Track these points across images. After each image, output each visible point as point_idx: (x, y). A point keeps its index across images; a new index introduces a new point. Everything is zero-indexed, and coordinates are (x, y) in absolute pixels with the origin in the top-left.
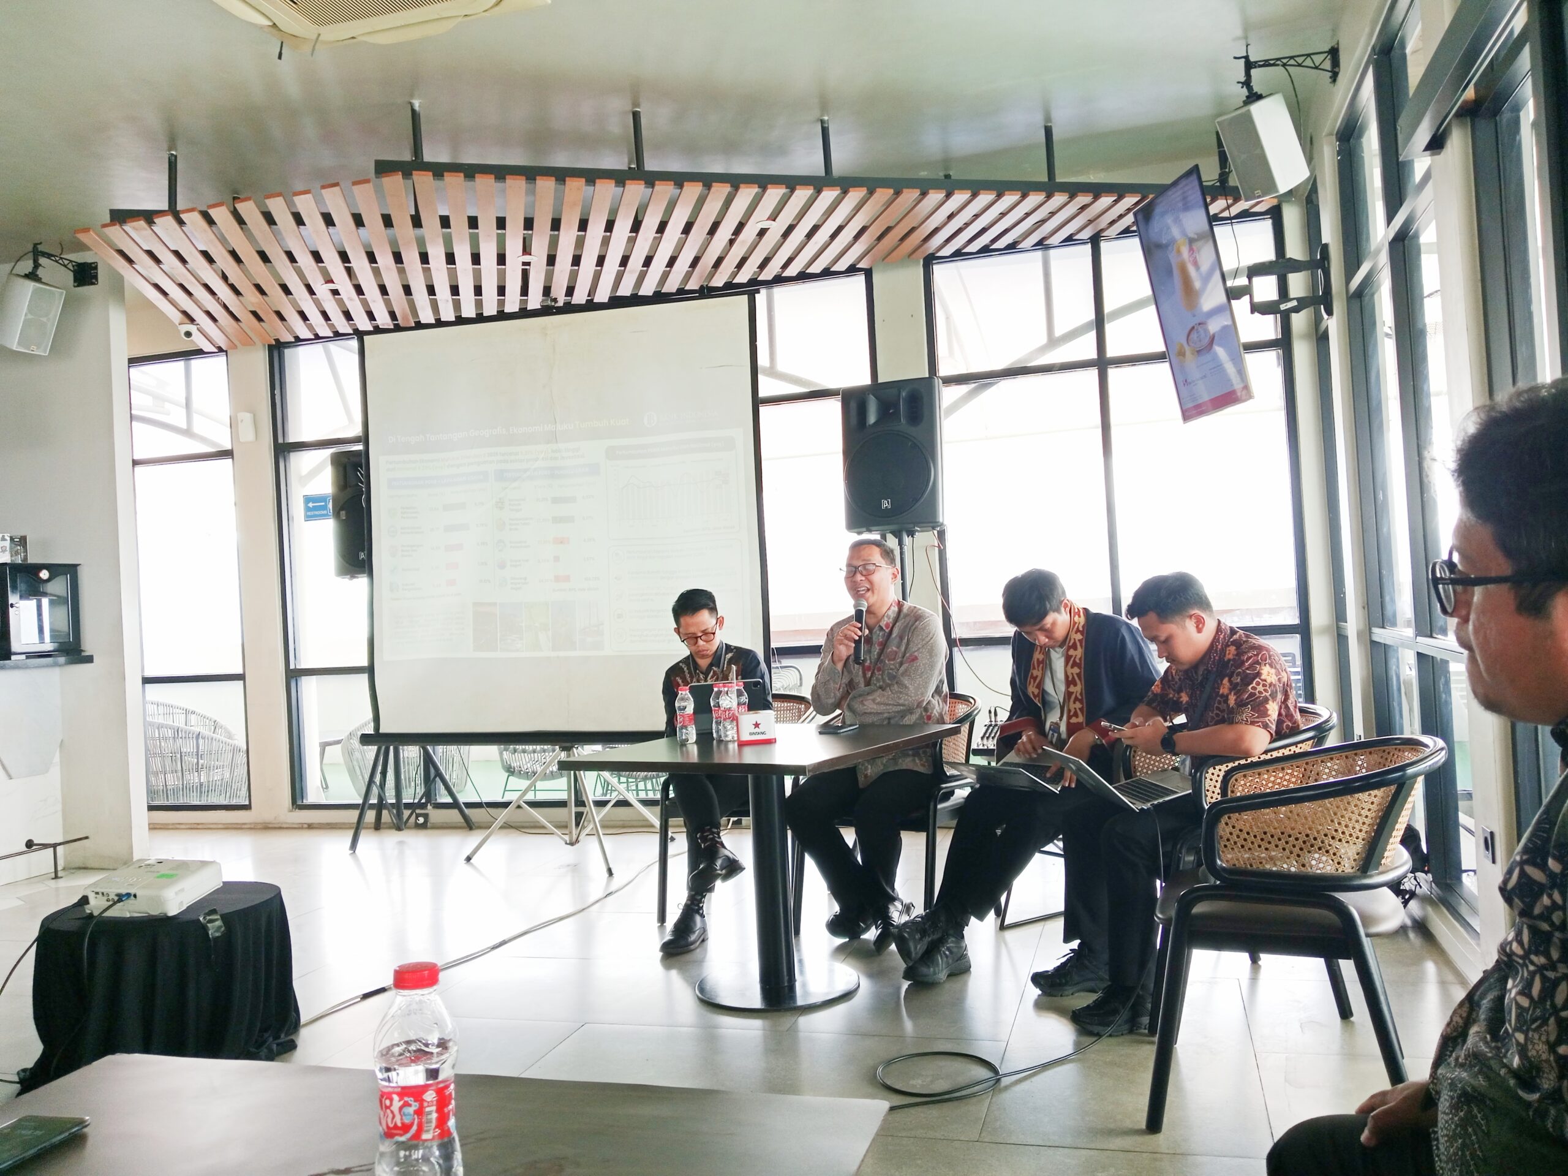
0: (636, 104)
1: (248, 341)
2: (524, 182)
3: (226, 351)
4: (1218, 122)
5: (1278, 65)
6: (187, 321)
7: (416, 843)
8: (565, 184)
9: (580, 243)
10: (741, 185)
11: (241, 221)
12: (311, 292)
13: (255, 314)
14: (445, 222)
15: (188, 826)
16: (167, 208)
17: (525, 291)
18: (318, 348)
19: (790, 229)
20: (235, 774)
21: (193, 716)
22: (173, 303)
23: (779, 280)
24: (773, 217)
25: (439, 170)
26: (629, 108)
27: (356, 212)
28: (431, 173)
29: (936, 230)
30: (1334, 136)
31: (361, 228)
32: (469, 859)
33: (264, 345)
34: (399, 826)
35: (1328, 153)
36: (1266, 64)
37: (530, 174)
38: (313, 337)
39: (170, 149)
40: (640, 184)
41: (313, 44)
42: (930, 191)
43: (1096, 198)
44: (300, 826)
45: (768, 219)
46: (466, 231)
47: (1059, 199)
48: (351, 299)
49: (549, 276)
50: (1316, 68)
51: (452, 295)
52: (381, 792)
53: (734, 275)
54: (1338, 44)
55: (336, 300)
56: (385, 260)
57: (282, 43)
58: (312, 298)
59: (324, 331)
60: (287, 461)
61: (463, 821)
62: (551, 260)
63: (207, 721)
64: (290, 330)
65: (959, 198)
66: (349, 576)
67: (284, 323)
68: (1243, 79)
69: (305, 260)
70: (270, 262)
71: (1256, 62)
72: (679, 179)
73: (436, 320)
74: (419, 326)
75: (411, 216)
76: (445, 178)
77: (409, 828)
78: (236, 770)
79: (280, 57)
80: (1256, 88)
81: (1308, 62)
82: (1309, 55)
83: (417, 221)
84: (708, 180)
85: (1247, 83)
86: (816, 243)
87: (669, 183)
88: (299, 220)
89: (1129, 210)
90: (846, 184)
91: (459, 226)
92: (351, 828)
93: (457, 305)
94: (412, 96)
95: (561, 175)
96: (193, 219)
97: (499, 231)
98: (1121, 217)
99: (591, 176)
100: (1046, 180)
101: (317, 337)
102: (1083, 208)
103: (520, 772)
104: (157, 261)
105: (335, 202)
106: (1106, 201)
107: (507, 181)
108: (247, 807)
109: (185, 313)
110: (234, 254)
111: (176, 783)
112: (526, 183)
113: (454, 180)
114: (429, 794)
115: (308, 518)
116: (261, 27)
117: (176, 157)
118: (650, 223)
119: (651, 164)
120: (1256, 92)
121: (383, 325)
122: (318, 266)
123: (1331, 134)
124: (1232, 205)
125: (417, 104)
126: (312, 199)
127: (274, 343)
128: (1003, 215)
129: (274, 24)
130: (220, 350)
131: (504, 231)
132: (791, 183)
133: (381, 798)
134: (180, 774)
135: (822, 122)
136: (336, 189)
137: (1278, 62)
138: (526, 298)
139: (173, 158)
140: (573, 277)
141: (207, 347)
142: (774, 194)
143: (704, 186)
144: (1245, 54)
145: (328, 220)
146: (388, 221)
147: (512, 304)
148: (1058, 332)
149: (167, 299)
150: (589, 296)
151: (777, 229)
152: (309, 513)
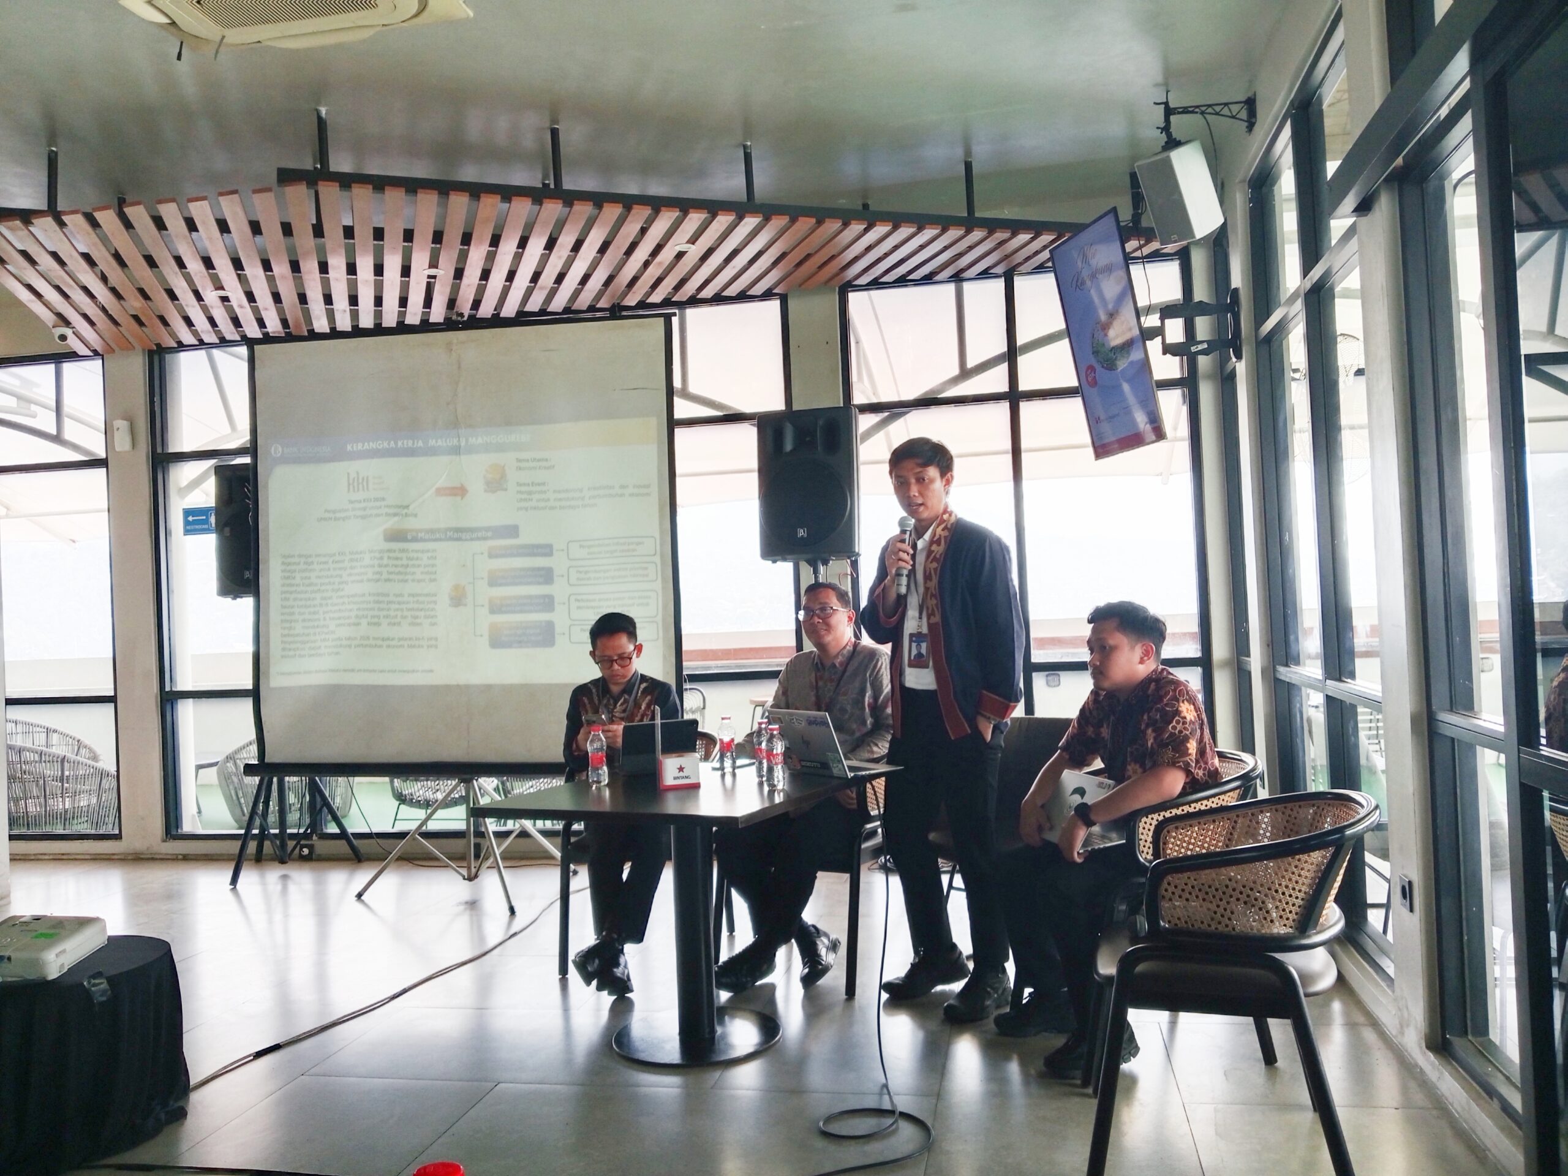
0: (555, 120)
1: (128, 346)
2: (436, 196)
3: (103, 356)
4: (1138, 166)
5: (1197, 113)
6: (61, 323)
7: (302, 879)
8: (479, 200)
9: (491, 257)
10: (663, 208)
11: (128, 225)
12: (199, 297)
13: (136, 318)
14: (349, 232)
15: (51, 857)
16: (46, 209)
17: (428, 302)
18: (202, 354)
19: (710, 252)
20: (103, 798)
21: (55, 736)
22: (47, 305)
23: (694, 301)
24: (693, 240)
25: (346, 181)
26: (547, 124)
27: (255, 219)
28: (338, 184)
29: (856, 259)
30: (1247, 183)
31: (258, 236)
32: (359, 896)
33: (144, 350)
34: (282, 858)
35: (1240, 199)
36: (1185, 111)
37: (444, 188)
38: (197, 343)
39: (50, 145)
40: (558, 203)
41: (216, 46)
42: (853, 222)
43: (1014, 234)
44: (175, 857)
45: (688, 242)
46: (372, 242)
47: (977, 234)
48: (241, 307)
49: (455, 290)
50: (1233, 117)
51: (350, 305)
52: (264, 823)
53: (649, 294)
54: (1255, 95)
55: (225, 307)
56: (281, 269)
57: (182, 43)
58: (200, 304)
59: (210, 337)
60: (166, 472)
61: (350, 852)
62: (459, 274)
63: (71, 740)
64: (173, 335)
65: (880, 230)
66: (232, 596)
67: (168, 328)
68: (1162, 125)
69: (195, 266)
70: (157, 267)
71: (1175, 109)
72: (599, 200)
73: (331, 329)
74: (313, 336)
75: (313, 225)
76: (353, 189)
77: (294, 860)
78: (104, 795)
79: (179, 57)
80: (1176, 134)
81: (1226, 111)
82: (1226, 104)
83: (318, 231)
84: (628, 202)
85: (1166, 129)
86: (734, 267)
87: (588, 203)
88: (191, 225)
89: (1045, 247)
90: (768, 212)
91: (364, 236)
92: (232, 860)
93: (355, 315)
94: (319, 103)
95: (476, 190)
96: (77, 222)
97: (406, 244)
98: (1037, 253)
99: (508, 193)
100: (966, 215)
101: (201, 342)
102: (1002, 243)
103: (412, 799)
104: (32, 262)
105: (233, 210)
106: (1024, 237)
107: (418, 195)
108: (118, 837)
109: (59, 315)
110: (117, 256)
111: (38, 810)
112: (439, 197)
113: (362, 193)
114: (315, 825)
115: (187, 532)
116: (161, 26)
117: (56, 153)
118: (566, 240)
119: (568, 184)
120: (1175, 139)
121: (274, 332)
122: (208, 273)
123: (1244, 181)
124: (1144, 245)
125: (323, 111)
126: (208, 207)
127: (155, 348)
128: (922, 247)
129: (173, 23)
130: (96, 353)
131: (411, 244)
132: (713, 208)
133: (263, 829)
134: (42, 800)
135: (745, 147)
136: (236, 196)
137: (1197, 110)
138: (428, 310)
139: (54, 155)
140: (481, 291)
141: (82, 350)
142: (695, 219)
143: (624, 207)
144: (1165, 100)
145: (223, 226)
146: (287, 229)
147: (413, 317)
148: (971, 363)
149: (42, 302)
150: (495, 310)
151: (695, 252)
152: (188, 528)
